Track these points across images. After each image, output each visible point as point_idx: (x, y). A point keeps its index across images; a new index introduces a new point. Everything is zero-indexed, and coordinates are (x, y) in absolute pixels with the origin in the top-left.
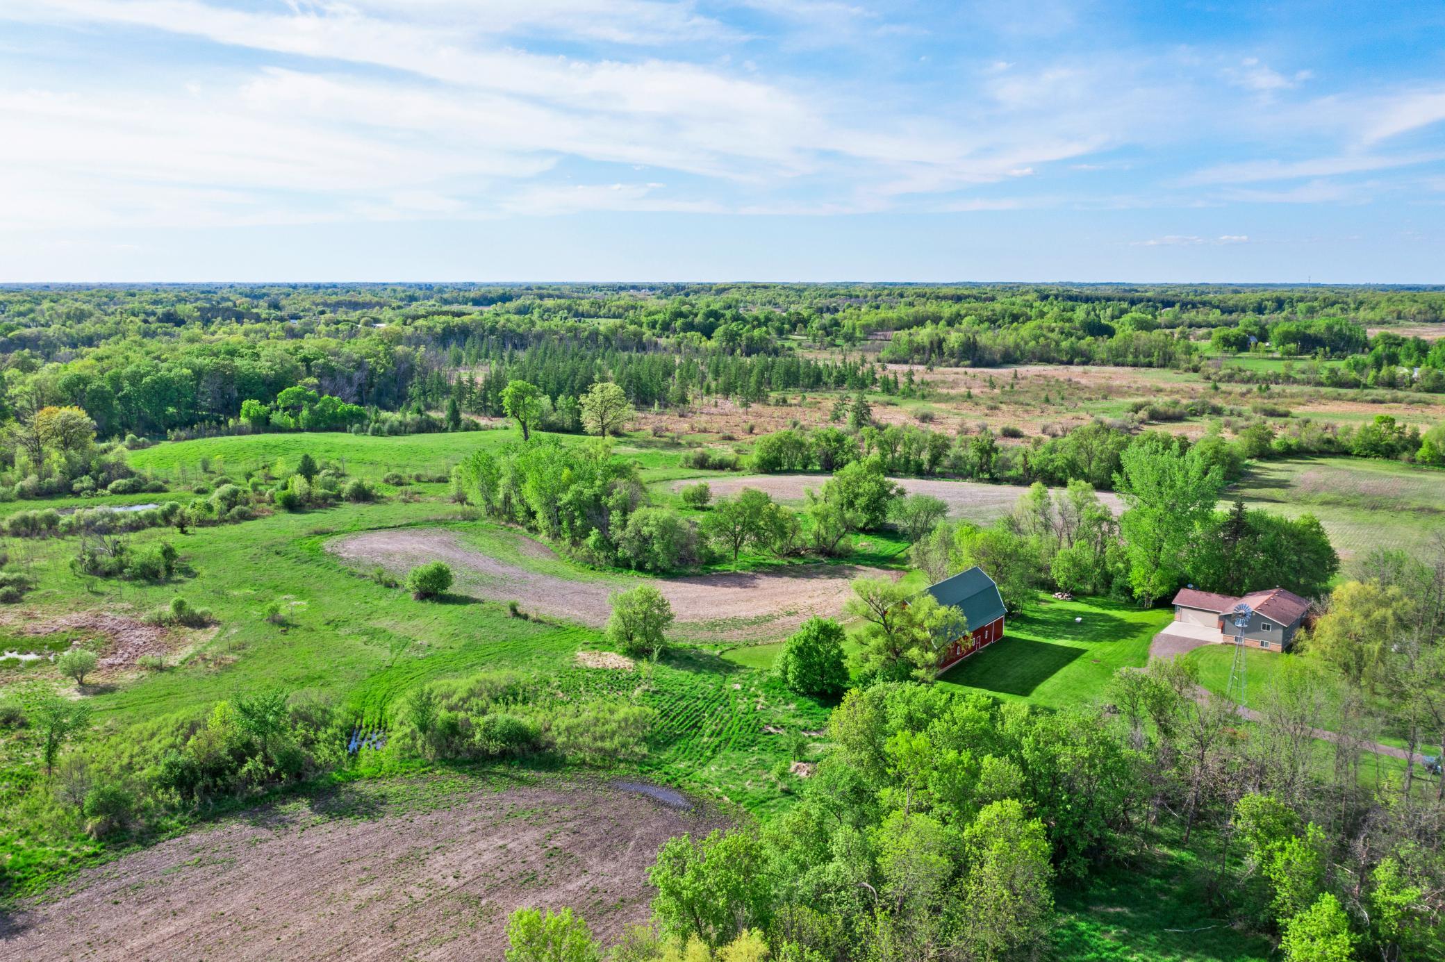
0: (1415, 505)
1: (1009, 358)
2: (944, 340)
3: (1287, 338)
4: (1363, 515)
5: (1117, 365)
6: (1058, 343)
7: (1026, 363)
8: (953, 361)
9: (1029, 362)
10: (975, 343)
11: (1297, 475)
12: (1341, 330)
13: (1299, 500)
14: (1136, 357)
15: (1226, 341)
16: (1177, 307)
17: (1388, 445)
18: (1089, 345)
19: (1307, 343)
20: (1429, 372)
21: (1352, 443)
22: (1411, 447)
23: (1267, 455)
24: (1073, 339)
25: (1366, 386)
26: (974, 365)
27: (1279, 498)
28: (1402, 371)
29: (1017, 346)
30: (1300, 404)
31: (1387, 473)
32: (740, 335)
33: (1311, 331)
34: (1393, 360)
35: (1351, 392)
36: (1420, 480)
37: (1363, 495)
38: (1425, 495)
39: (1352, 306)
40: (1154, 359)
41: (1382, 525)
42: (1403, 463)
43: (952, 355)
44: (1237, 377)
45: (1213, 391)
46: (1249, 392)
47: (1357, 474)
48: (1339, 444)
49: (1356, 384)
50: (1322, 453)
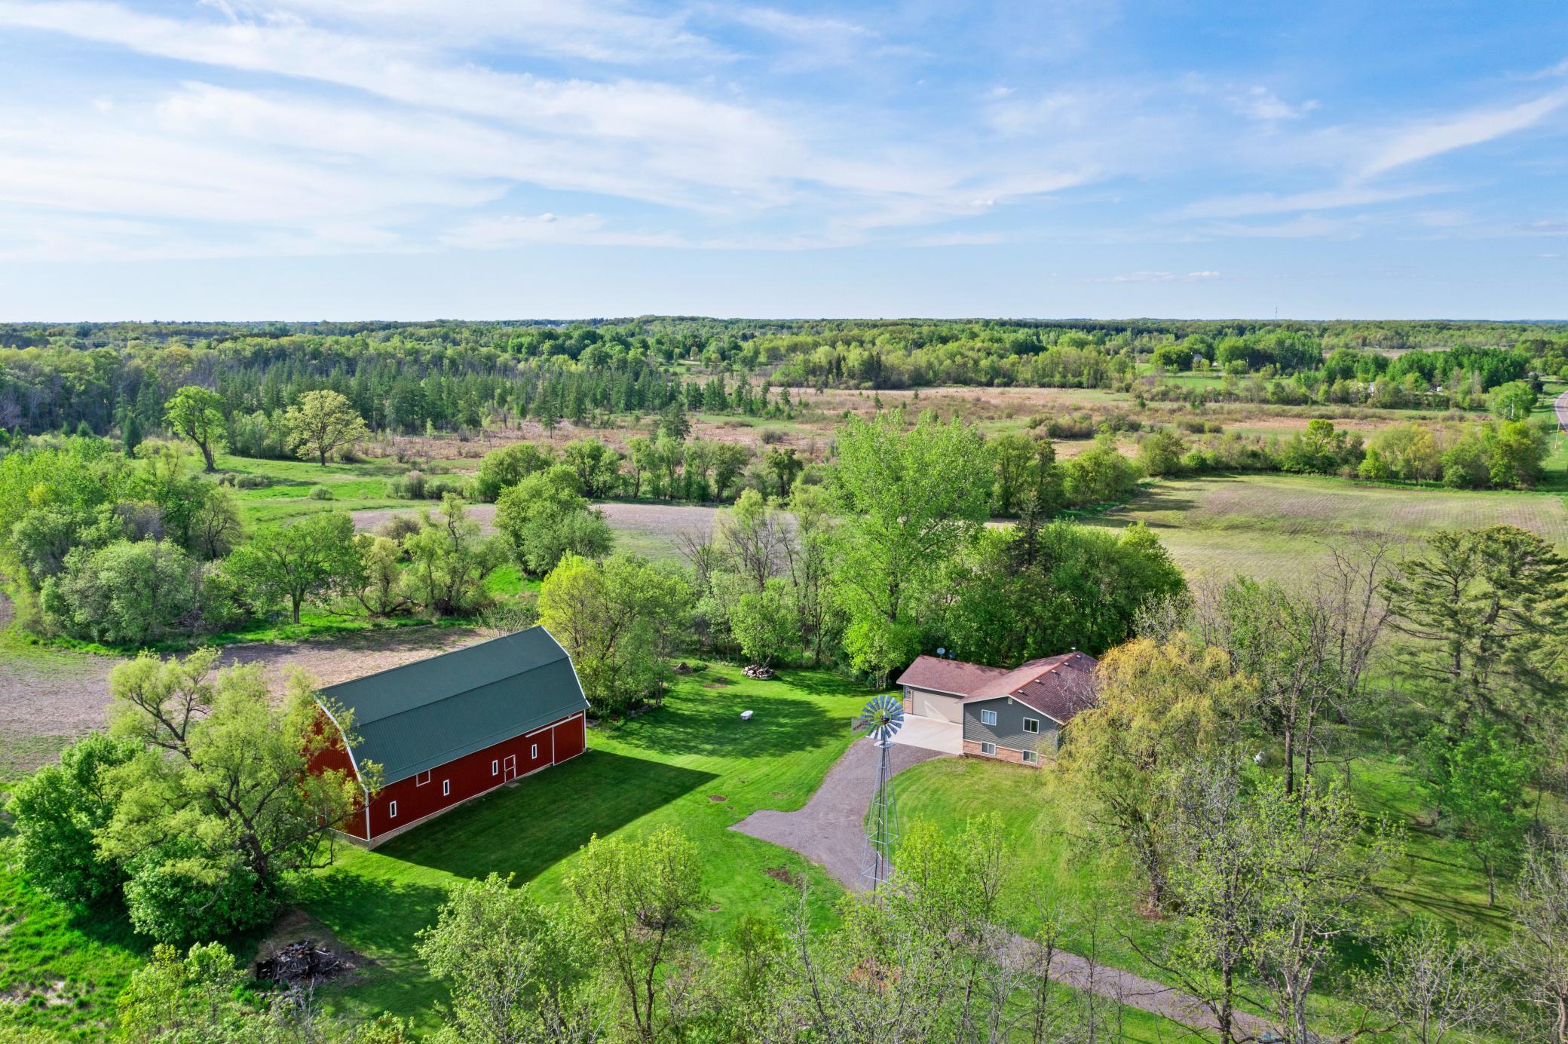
0: (1348, 528)
1: (920, 380)
2: (844, 359)
3: (1234, 354)
4: (1279, 541)
5: (1042, 386)
6: (976, 362)
7: (940, 386)
8: (852, 383)
9: (943, 384)
10: (879, 362)
11: (1206, 494)
12: (1293, 345)
13: (1198, 524)
14: (1064, 376)
15: (1167, 360)
16: (1128, 333)
17: (1324, 456)
18: (1013, 365)
19: (1256, 359)
20: (1386, 384)
21: (1282, 457)
22: (1353, 460)
23: (1173, 472)
24: (994, 357)
25: (1315, 403)
26: (877, 387)
27: (1173, 522)
28: (1356, 385)
29: (930, 365)
30: (1236, 420)
31: (1321, 490)
32: (611, 357)
33: (1260, 347)
34: (1347, 373)
35: (1297, 409)
36: (1360, 499)
37: (1283, 516)
38: (1364, 515)
39: (1317, 333)
40: (1084, 379)
41: (1298, 553)
42: (1343, 479)
43: (852, 375)
44: (1172, 395)
45: (1138, 409)
46: (1180, 409)
47: (1283, 492)
48: (1266, 458)
49: (1304, 400)
50: (1245, 470)
